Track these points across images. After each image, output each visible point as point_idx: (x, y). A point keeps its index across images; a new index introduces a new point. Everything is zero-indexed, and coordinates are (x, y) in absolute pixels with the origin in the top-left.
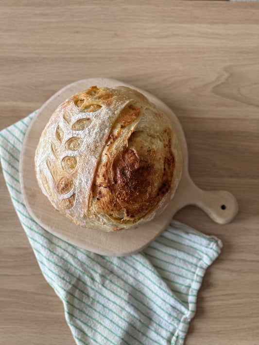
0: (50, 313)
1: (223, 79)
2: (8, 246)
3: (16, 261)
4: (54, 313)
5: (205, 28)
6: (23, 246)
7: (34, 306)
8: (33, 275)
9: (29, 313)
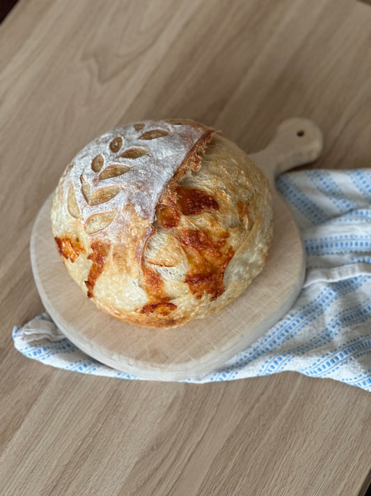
0: (286, 407)
1: (95, 67)
2: (158, 421)
3: (186, 420)
4: (289, 402)
5: (20, 58)
6: (170, 401)
7: (264, 425)
8: (219, 405)
9: (271, 436)
